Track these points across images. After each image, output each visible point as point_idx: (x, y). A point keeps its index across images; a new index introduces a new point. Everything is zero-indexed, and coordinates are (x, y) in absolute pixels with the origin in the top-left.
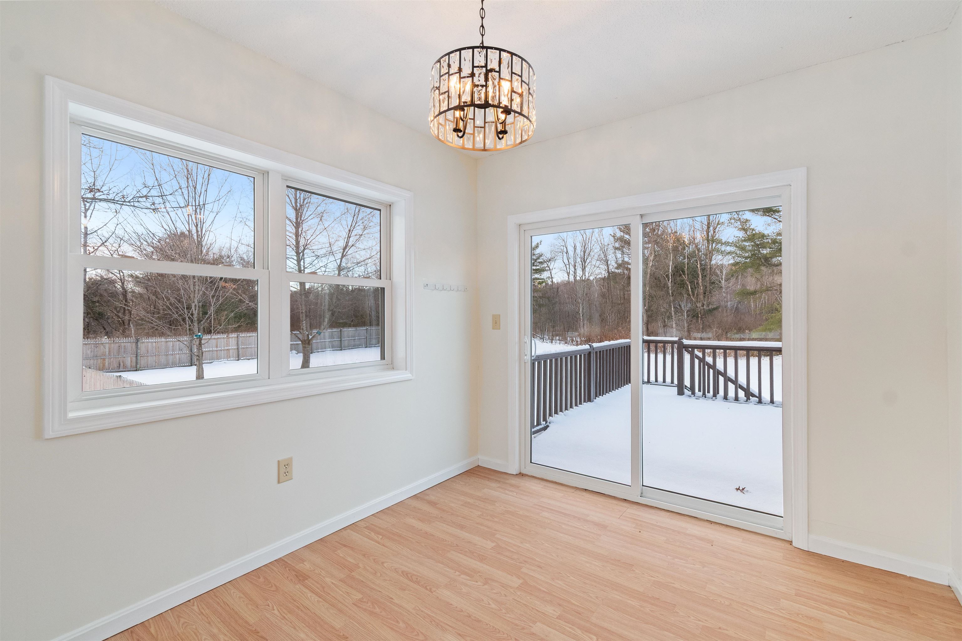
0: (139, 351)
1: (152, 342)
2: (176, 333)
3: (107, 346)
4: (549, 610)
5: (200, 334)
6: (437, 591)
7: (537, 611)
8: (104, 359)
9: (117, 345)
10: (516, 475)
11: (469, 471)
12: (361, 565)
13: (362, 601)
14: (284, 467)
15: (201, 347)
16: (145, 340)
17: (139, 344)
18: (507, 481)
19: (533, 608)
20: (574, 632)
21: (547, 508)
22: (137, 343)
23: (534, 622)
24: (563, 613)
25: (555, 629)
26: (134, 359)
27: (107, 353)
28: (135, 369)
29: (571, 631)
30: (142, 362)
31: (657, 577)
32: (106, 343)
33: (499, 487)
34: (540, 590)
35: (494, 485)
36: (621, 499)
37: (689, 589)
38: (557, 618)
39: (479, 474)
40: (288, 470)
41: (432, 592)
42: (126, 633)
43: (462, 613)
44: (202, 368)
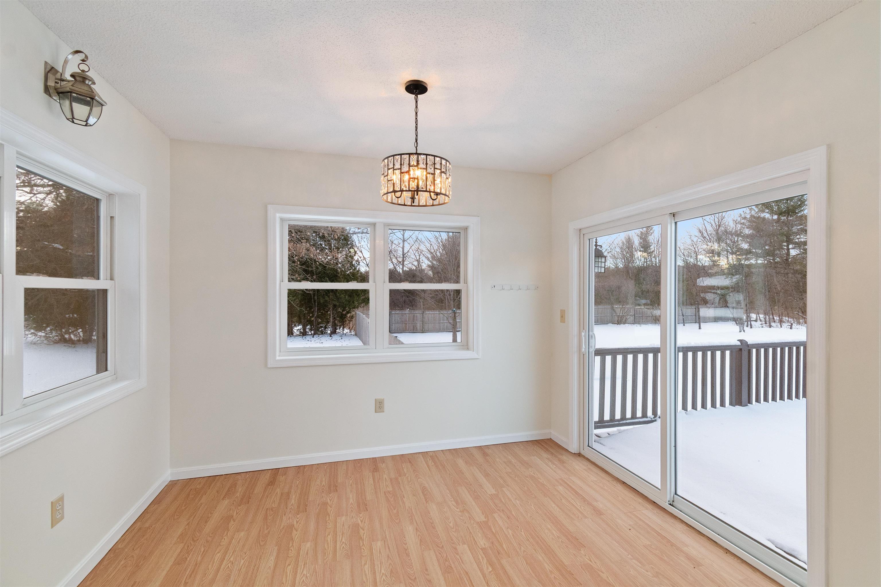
0: (424, 319)
1: (431, 314)
2: (441, 308)
3: (408, 315)
4: (482, 542)
5: (454, 309)
6: (430, 504)
7: (474, 539)
8: (406, 324)
9: (413, 315)
10: (575, 453)
11: (538, 441)
12: (407, 475)
13: (389, 492)
14: (379, 404)
15: (456, 319)
16: (427, 312)
17: (424, 314)
18: (560, 456)
19: (473, 536)
20: (481, 560)
21: (568, 485)
22: (423, 314)
23: (464, 543)
24: (489, 549)
25: (472, 554)
26: (421, 324)
27: (408, 320)
28: (422, 331)
29: (481, 559)
30: (426, 327)
31: (595, 563)
32: (407, 313)
33: (548, 459)
34: (491, 529)
35: (545, 455)
36: (652, 500)
37: (612, 582)
38: (481, 549)
39: (543, 444)
40: (381, 405)
41: (427, 503)
42: (297, 467)
43: (430, 520)
44: (456, 335)
